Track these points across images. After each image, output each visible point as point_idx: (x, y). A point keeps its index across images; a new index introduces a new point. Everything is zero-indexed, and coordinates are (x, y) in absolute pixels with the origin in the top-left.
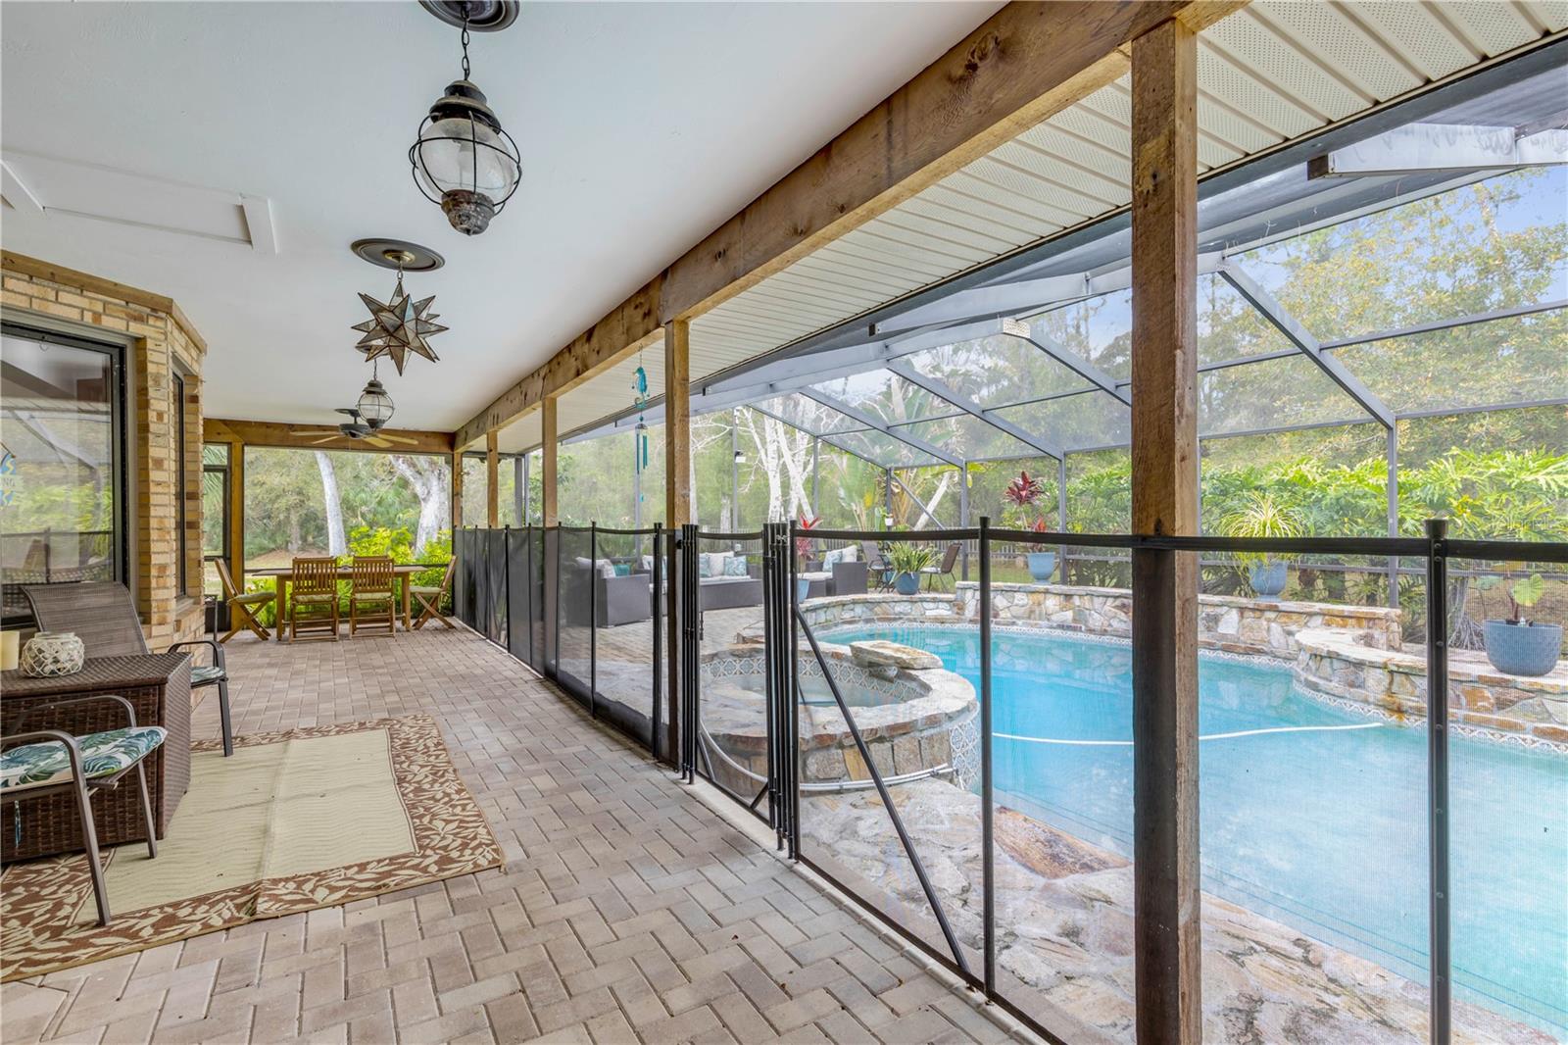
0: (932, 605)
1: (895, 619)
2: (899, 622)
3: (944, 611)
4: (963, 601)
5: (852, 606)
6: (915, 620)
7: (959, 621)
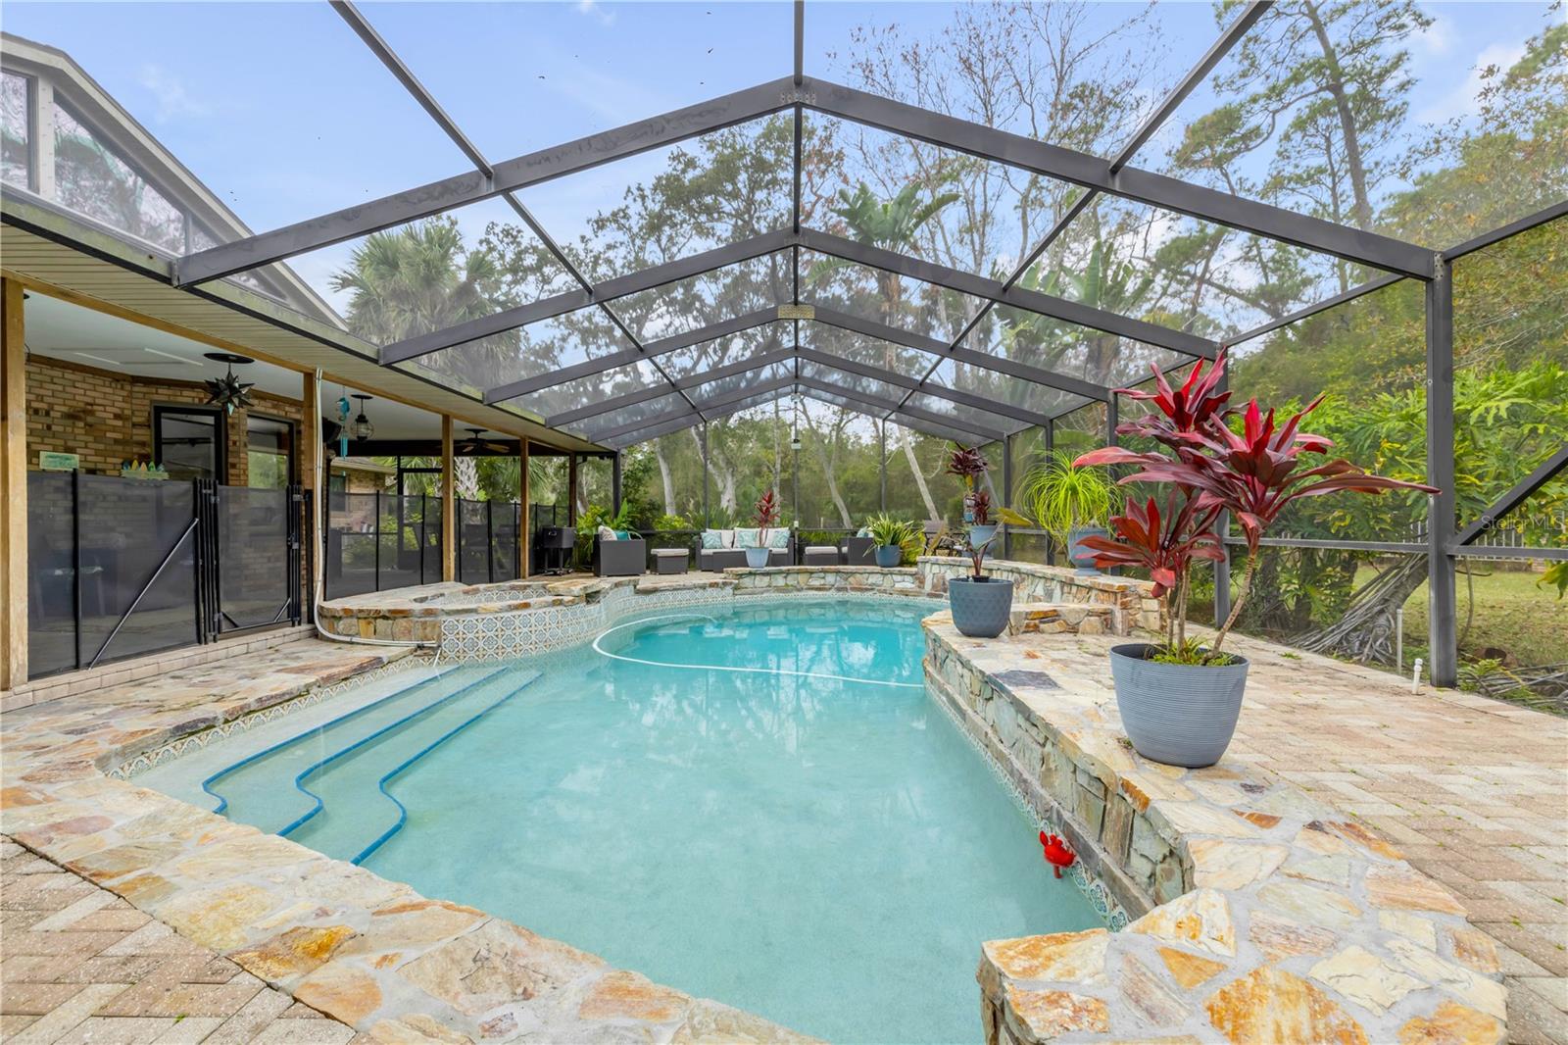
0: (899, 578)
1: (867, 590)
2: (871, 593)
3: (908, 584)
4: (923, 574)
5: (822, 575)
6: (885, 591)
7: (917, 594)
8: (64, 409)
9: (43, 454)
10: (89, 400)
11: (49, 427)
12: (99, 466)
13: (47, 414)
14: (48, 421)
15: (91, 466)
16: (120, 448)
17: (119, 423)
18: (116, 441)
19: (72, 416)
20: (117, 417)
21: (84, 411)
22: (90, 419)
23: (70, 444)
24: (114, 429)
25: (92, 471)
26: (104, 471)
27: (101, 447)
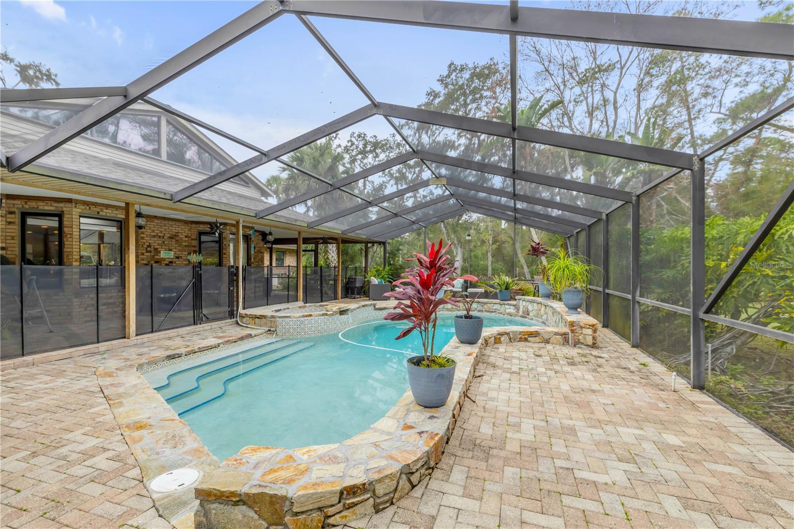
8: (169, 235)
9: (162, 252)
10: (177, 231)
11: (164, 242)
12: (180, 255)
13: (163, 237)
14: (163, 240)
15: (177, 255)
16: (187, 248)
17: (187, 239)
18: (186, 246)
19: (171, 238)
20: (186, 237)
21: (175, 235)
22: (177, 238)
23: (171, 248)
24: (185, 241)
25: (177, 258)
26: (181, 257)
27: (181, 248)
